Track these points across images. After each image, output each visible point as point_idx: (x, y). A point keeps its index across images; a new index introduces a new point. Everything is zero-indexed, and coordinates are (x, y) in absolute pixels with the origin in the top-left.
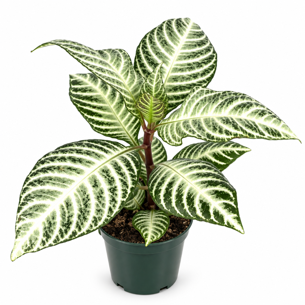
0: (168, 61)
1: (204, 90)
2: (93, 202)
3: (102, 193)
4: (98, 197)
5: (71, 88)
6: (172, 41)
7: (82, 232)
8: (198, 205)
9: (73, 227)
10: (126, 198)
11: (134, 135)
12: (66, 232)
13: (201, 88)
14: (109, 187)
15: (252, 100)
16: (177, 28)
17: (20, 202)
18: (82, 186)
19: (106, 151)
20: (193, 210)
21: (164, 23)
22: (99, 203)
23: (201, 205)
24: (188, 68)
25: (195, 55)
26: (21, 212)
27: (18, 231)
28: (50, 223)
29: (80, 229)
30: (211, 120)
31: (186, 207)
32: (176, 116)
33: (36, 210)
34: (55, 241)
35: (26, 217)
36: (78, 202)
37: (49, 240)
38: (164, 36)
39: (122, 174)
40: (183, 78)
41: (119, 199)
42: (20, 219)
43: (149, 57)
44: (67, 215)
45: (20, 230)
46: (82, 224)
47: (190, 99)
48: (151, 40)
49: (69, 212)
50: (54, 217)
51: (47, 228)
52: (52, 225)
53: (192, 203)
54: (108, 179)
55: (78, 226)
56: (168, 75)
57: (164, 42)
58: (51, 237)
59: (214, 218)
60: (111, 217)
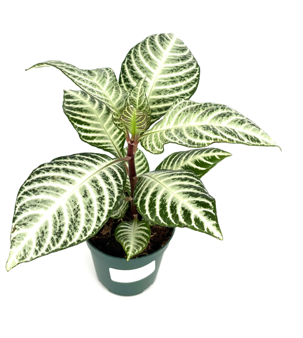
0: (152, 75)
1: (186, 102)
2: (83, 212)
3: (91, 202)
4: (88, 207)
6: (156, 55)
7: (72, 242)
8: (180, 212)
9: (64, 237)
10: (113, 206)
11: (120, 146)
12: (58, 241)
13: (183, 100)
14: (98, 196)
15: (231, 110)
16: (160, 42)
17: (15, 212)
18: (73, 197)
19: (95, 163)
20: (176, 217)
21: (147, 38)
22: (88, 213)
23: (183, 211)
24: (172, 81)
25: (178, 69)
26: (16, 221)
27: (13, 241)
28: (43, 232)
29: (71, 239)
30: (192, 128)
31: (170, 215)
32: (159, 126)
33: (30, 220)
34: (47, 250)
35: (21, 227)
36: (69, 212)
37: (41, 249)
38: (147, 51)
39: (109, 184)
40: (166, 91)
42: (15, 229)
43: (134, 72)
44: (58, 224)
45: (14, 240)
46: (73, 234)
47: (172, 110)
48: (135, 55)
49: (60, 221)
50: (46, 227)
51: (40, 237)
52: (44, 234)
53: (175, 211)
54: (96, 189)
55: (69, 236)
56: (152, 89)
57: (147, 56)
58: (43, 246)
59: (195, 224)
60: (100, 226)
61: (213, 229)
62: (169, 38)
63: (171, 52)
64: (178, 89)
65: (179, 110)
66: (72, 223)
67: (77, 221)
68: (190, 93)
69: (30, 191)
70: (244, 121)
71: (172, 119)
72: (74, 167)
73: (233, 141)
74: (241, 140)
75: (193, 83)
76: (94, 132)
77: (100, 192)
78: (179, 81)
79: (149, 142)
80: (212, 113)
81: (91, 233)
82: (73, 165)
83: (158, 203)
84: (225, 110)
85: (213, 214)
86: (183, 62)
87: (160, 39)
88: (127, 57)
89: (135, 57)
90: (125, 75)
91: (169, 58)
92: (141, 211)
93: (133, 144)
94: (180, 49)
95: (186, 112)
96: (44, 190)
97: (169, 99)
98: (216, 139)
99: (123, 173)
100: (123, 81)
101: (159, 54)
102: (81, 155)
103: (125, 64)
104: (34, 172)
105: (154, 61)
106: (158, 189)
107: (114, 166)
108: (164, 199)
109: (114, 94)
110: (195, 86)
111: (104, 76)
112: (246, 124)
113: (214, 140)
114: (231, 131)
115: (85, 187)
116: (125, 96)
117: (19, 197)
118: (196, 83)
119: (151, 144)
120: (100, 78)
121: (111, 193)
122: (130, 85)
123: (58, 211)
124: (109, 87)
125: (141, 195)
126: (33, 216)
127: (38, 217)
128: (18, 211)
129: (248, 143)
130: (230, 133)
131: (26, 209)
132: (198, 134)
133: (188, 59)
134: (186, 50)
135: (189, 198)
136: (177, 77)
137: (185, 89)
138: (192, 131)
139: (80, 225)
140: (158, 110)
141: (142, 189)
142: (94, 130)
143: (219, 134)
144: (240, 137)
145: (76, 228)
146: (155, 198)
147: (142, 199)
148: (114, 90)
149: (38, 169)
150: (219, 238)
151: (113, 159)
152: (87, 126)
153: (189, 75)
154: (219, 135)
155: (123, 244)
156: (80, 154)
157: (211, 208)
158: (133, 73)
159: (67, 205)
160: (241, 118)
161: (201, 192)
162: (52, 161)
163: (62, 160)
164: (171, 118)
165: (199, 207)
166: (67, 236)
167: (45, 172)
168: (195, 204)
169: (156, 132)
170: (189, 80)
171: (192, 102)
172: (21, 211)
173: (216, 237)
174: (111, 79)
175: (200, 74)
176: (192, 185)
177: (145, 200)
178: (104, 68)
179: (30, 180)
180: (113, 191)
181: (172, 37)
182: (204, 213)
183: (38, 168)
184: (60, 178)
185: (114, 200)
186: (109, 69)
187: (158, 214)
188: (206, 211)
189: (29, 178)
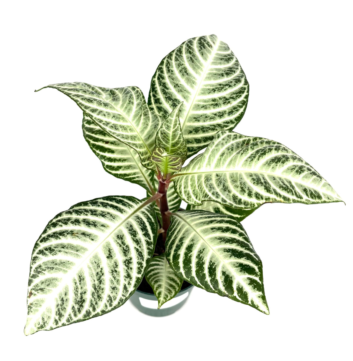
0: (189, 95)
1: (231, 135)
3: (117, 266)
4: (113, 271)
5: (84, 120)
6: (194, 68)
7: (96, 312)
8: (221, 277)
9: (87, 306)
10: (142, 273)
12: (79, 311)
14: (125, 258)
16: (200, 50)
17: (30, 274)
18: (96, 257)
19: (121, 211)
20: (215, 282)
21: (183, 43)
22: (113, 279)
23: (224, 277)
24: (213, 104)
25: (221, 87)
26: (33, 285)
27: (29, 307)
28: (62, 300)
29: (94, 309)
32: (197, 166)
33: (48, 285)
34: (68, 320)
35: (38, 293)
36: (92, 276)
37: (61, 319)
38: (183, 63)
39: (137, 242)
40: (206, 117)
41: (134, 275)
42: (31, 294)
43: (167, 90)
44: (80, 291)
45: (31, 306)
46: (96, 303)
47: (214, 147)
48: (168, 68)
49: (82, 288)
50: (66, 293)
51: (59, 305)
52: (64, 302)
53: (214, 275)
54: (122, 248)
55: (92, 305)
56: (188, 113)
57: (183, 70)
58: (63, 316)
59: (237, 295)
60: (127, 297)
61: (258, 302)
62: (211, 43)
63: (214, 63)
64: (221, 115)
65: (222, 147)
66: (95, 290)
67: (100, 288)
68: (236, 119)
69: (46, 249)
70: (303, 169)
71: (212, 160)
72: (96, 217)
73: (289, 200)
74: (298, 197)
75: (239, 106)
76: (119, 160)
77: (127, 253)
78: (223, 105)
79: (185, 188)
80: (263, 157)
81: (118, 303)
82: (95, 215)
83: (194, 261)
84: (280, 151)
85: (259, 283)
86: (228, 77)
87: (200, 45)
88: (158, 70)
89: (169, 71)
90: (156, 94)
91: (211, 72)
92: (174, 268)
93: (165, 182)
94: (225, 58)
95: (230, 150)
96: (62, 249)
97: (209, 127)
98: (269, 198)
99: (153, 223)
100: (153, 101)
101: (199, 68)
102: (104, 200)
103: (156, 79)
104: (50, 224)
105: (192, 76)
106: (195, 242)
107: (143, 212)
108: (202, 257)
109: (142, 123)
110: (242, 110)
111: (130, 101)
112: (306, 173)
113: (266, 199)
114: (286, 185)
115: (109, 244)
116: (156, 125)
117: (34, 256)
118: (244, 107)
119: (187, 190)
120: (125, 105)
121: (139, 255)
122: (161, 107)
123: (79, 275)
124: (136, 116)
125: (174, 247)
126: (50, 280)
127: (57, 282)
128: (34, 273)
129: (306, 202)
130: (286, 189)
131: (42, 271)
132: (246, 190)
133: (234, 73)
134: (232, 58)
135: (231, 259)
136: (220, 99)
137: (229, 115)
138: (238, 183)
139: (104, 293)
140: (196, 141)
141: (176, 238)
142: (120, 158)
143: (273, 191)
144: (298, 194)
145: (99, 297)
146: (191, 253)
147: (175, 253)
148: (142, 117)
149: (54, 221)
150: (264, 313)
151: (141, 201)
152: (111, 153)
153: (235, 95)
154: (272, 193)
155: (154, 288)
156: (104, 198)
157: (256, 275)
158: (166, 92)
159: (89, 267)
160: (300, 164)
161: (246, 249)
162: (70, 208)
163: (82, 207)
164: (212, 158)
165: (243, 273)
166: (89, 305)
167: (62, 224)
168: (238, 268)
169: (193, 173)
170: (234, 103)
171: (238, 135)
172: (38, 274)
173: (261, 311)
174: (138, 105)
175: (248, 95)
176: (235, 239)
177: (179, 254)
178: (130, 87)
179: (45, 235)
180: (141, 253)
181: (215, 41)
182: (248, 282)
183: (54, 218)
184: (80, 233)
185: (143, 265)
186: (136, 88)
187: (194, 274)
188: (251, 278)
189: (45, 231)
